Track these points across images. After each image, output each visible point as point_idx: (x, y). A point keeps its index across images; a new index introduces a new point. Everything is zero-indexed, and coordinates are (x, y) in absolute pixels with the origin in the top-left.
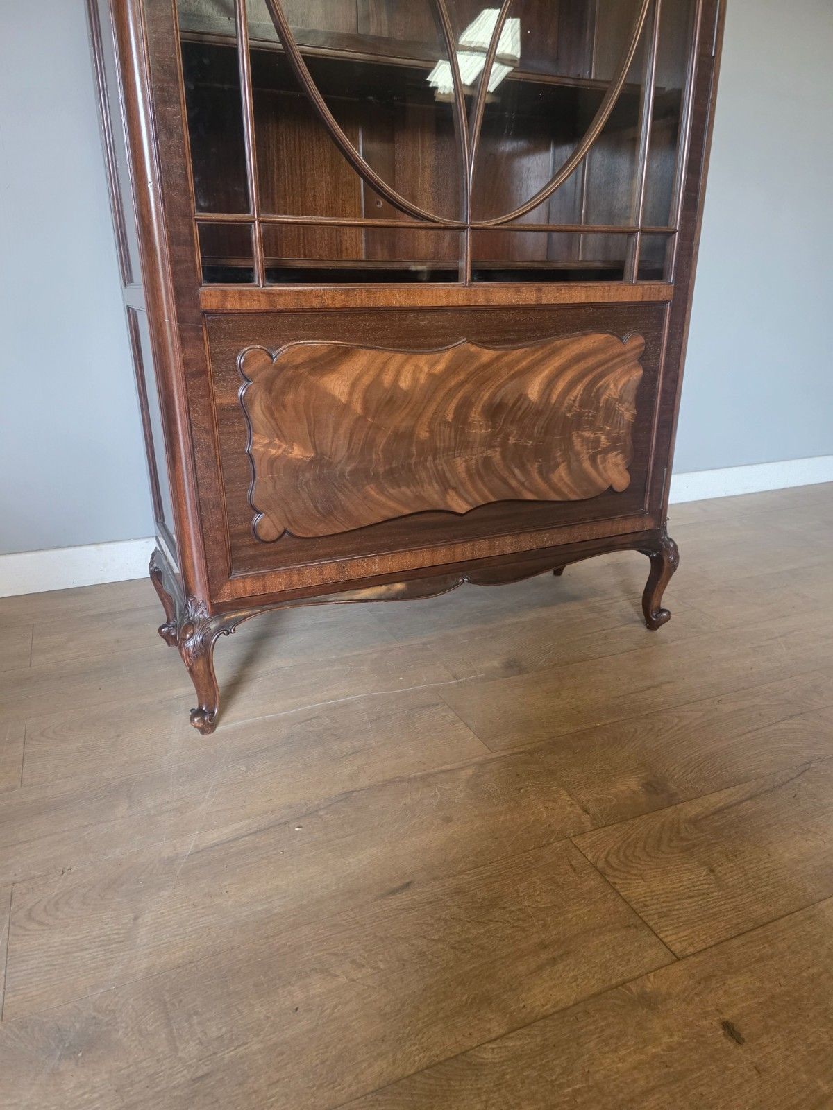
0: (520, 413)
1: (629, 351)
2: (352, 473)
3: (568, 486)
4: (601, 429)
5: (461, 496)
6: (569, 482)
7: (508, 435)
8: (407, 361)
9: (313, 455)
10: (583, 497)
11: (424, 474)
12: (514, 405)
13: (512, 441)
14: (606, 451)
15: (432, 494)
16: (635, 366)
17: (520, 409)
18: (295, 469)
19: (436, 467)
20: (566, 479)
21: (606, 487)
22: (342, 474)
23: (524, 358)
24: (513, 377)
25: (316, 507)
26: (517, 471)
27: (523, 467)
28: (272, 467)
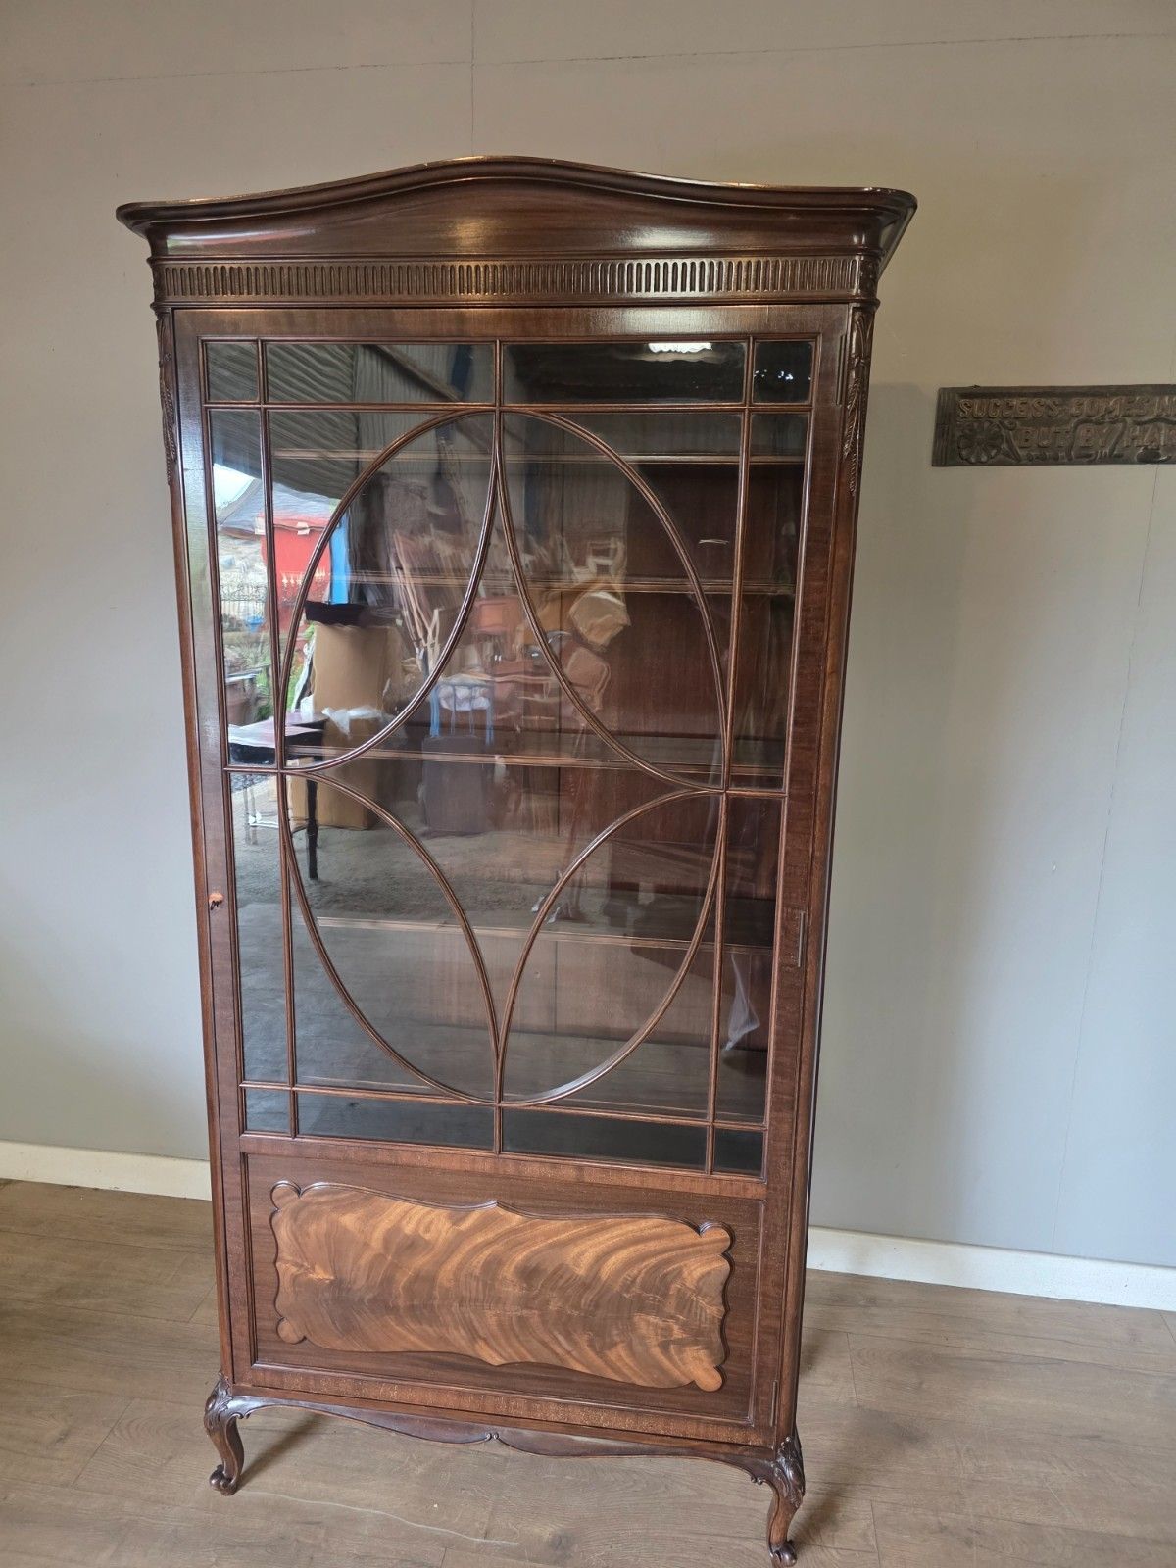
0: (562, 1281)
1: (706, 1243)
2: (370, 1301)
3: (631, 1368)
4: (672, 1317)
5: (492, 1348)
6: (632, 1364)
7: (547, 1302)
8: (429, 1213)
9: (332, 1278)
10: (653, 1384)
11: (448, 1318)
12: (554, 1273)
13: (552, 1307)
14: (681, 1344)
15: (459, 1340)
16: (718, 1260)
17: (561, 1277)
18: (314, 1287)
19: (462, 1314)
20: (628, 1361)
21: (687, 1382)
22: (361, 1300)
23: (566, 1228)
24: (552, 1246)
25: (334, 1323)
26: (561, 1338)
27: (568, 1336)
28: (294, 1281)
